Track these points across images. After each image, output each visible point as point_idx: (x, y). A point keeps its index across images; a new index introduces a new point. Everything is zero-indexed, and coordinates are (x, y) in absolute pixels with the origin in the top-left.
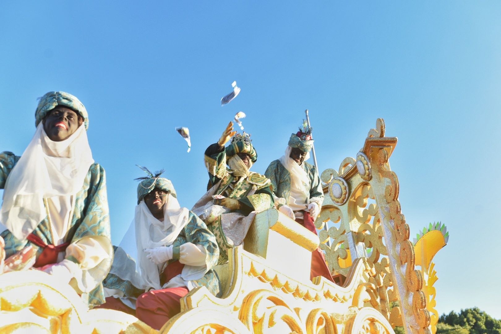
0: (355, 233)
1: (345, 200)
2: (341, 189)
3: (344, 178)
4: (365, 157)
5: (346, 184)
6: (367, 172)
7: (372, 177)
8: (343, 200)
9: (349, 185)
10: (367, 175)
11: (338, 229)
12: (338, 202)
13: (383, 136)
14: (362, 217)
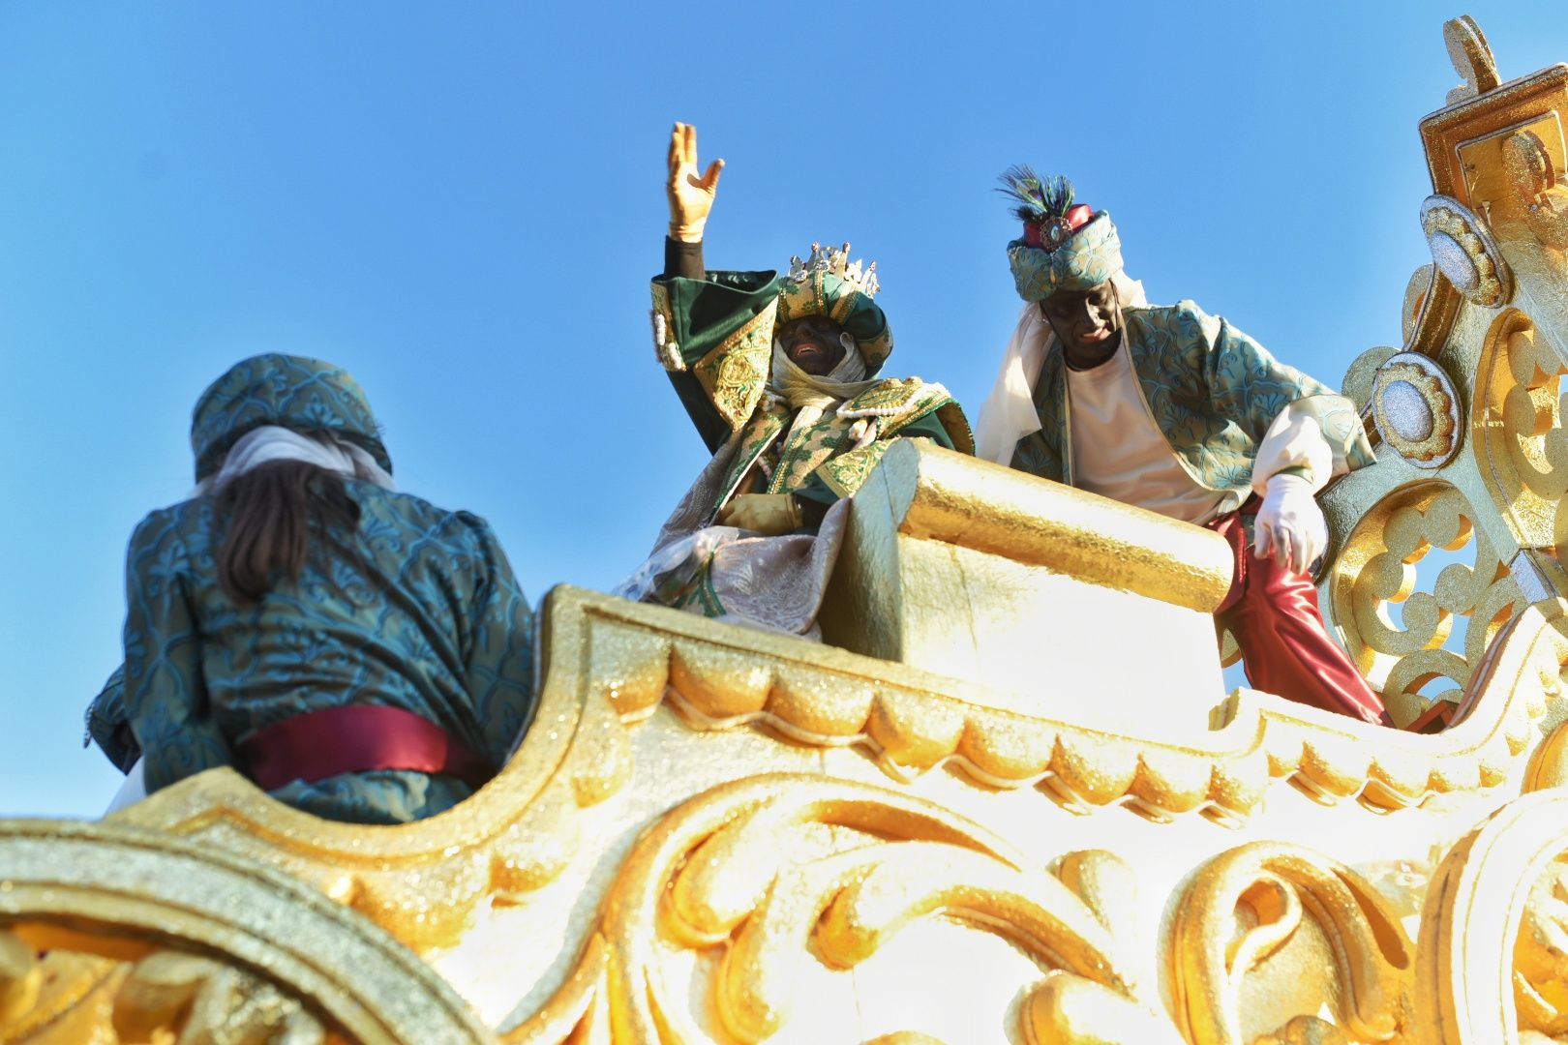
0: (1544, 550)
1: (1455, 435)
2: (1422, 395)
3: (1419, 350)
4: (1451, 207)
5: (1432, 369)
6: (1482, 261)
7: (1511, 274)
8: (1448, 436)
9: (1451, 366)
10: (1489, 276)
11: (1472, 569)
12: (1429, 456)
13: (1495, 81)
14: (1551, 469)
